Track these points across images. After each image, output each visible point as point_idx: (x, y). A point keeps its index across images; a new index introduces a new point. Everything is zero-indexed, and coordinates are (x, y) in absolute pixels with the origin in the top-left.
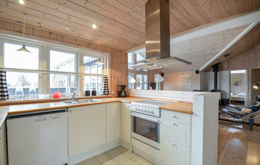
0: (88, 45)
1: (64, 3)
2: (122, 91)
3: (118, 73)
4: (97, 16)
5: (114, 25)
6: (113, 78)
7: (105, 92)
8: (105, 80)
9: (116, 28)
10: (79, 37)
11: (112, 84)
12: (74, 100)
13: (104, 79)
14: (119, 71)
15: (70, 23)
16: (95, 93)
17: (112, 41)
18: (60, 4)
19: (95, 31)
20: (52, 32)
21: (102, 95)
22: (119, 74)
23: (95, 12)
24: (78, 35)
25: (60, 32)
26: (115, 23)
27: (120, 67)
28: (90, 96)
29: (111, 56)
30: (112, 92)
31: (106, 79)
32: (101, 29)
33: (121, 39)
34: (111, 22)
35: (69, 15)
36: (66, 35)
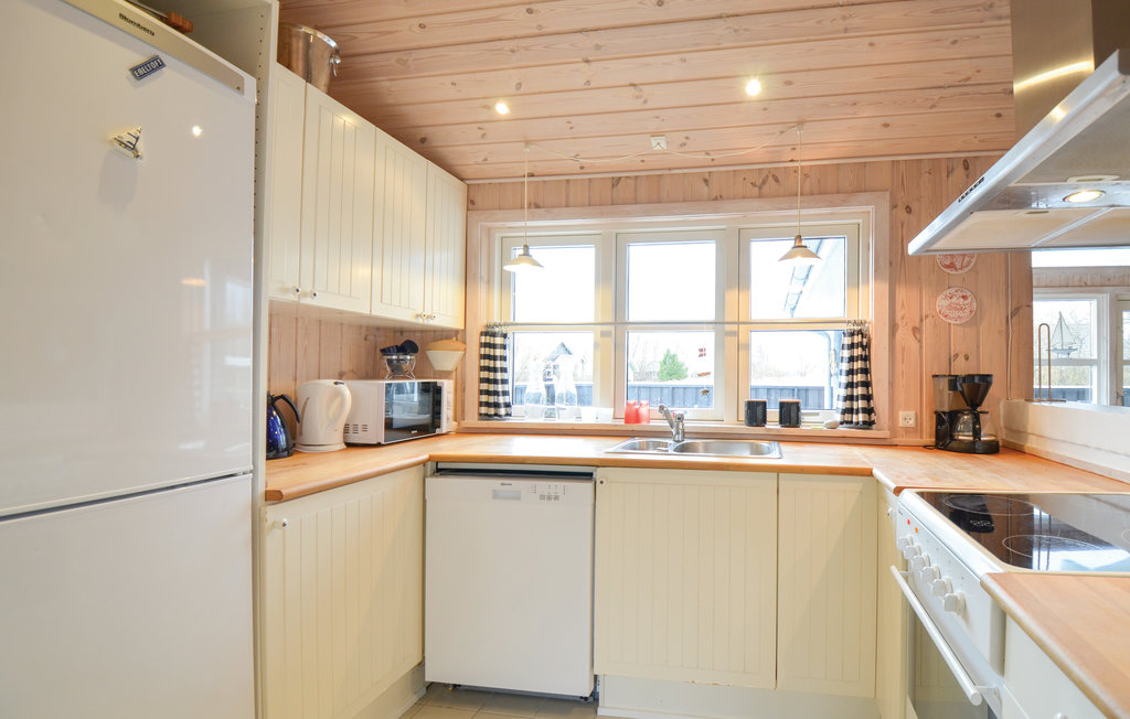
0: (760, 188)
1: (598, 47)
2: (961, 412)
3: (946, 303)
4: (735, 31)
5: (846, 30)
6: (904, 334)
7: (850, 411)
8: (852, 346)
9: (867, 40)
10: (715, 163)
11: (900, 367)
12: (684, 437)
13: (847, 341)
14: (952, 290)
15: (657, 117)
16: (793, 415)
17: (886, 125)
18: (590, 58)
19: (765, 105)
20: (620, 178)
21: (833, 426)
22: (950, 307)
23: (720, 17)
24: (708, 154)
25: (642, 166)
26: (844, 18)
27: (958, 265)
28: (767, 426)
29: (894, 207)
30: (901, 414)
31: (857, 339)
32: (789, 83)
33: (936, 94)
34: (819, 22)
35: (633, 85)
36: (668, 172)
